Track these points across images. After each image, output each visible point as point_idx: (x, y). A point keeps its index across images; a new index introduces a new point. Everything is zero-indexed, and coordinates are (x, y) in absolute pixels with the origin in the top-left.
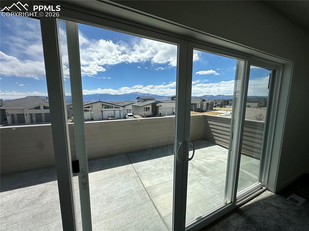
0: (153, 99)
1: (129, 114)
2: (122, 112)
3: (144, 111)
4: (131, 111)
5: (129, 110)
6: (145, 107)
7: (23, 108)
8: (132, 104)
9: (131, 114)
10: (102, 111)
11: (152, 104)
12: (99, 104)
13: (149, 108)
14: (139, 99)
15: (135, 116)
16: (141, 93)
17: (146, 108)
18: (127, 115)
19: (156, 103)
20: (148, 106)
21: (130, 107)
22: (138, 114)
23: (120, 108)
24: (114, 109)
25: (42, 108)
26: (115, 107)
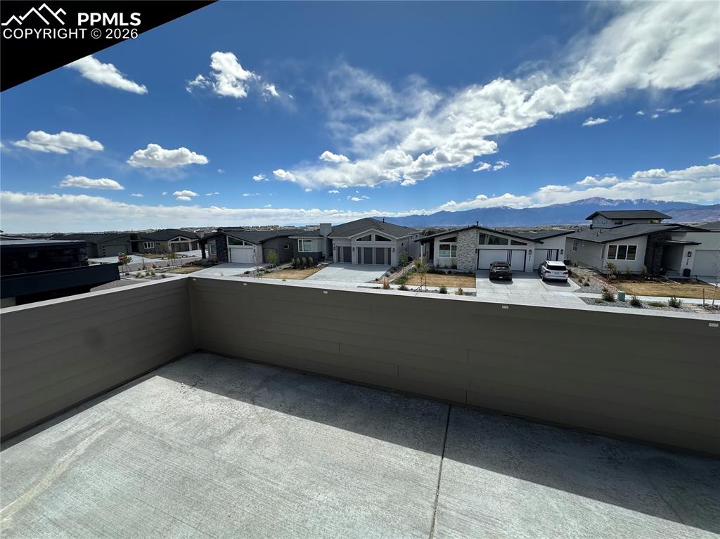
0: (660, 219)
1: (551, 263)
2: (532, 256)
3: (611, 256)
4: (559, 255)
5: (554, 253)
6: (618, 244)
7: (350, 238)
8: (568, 236)
9: (561, 264)
10: (478, 251)
11: (650, 236)
12: (474, 235)
13: (633, 249)
14: (600, 219)
15: (573, 269)
16: (611, 201)
17: (622, 249)
18: (545, 264)
19: (669, 231)
20: (628, 243)
21: (560, 243)
22: (585, 266)
23: (526, 244)
24: (509, 247)
25: (373, 238)
26: (514, 243)
